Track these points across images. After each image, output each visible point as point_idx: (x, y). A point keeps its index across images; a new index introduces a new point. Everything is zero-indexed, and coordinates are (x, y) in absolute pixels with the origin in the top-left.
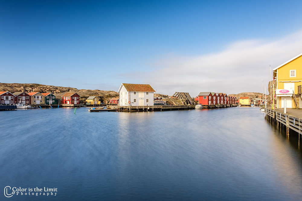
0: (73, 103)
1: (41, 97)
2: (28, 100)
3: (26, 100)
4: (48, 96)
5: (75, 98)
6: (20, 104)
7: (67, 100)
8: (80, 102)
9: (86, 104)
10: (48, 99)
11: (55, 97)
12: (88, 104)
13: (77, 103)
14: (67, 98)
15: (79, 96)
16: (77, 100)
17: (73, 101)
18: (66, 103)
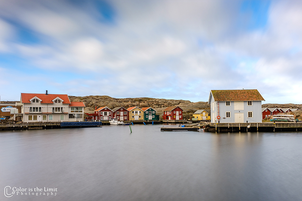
0: (175, 119)
1: (140, 112)
2: (126, 115)
3: (124, 116)
4: (147, 111)
5: (177, 113)
6: (115, 120)
7: (168, 115)
8: (183, 118)
9: (192, 120)
10: (148, 114)
11: (155, 111)
12: (194, 120)
13: (180, 119)
14: (168, 112)
15: (182, 110)
16: (180, 115)
17: (174, 116)
18: (168, 118)
